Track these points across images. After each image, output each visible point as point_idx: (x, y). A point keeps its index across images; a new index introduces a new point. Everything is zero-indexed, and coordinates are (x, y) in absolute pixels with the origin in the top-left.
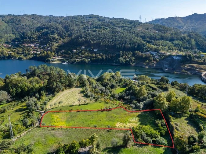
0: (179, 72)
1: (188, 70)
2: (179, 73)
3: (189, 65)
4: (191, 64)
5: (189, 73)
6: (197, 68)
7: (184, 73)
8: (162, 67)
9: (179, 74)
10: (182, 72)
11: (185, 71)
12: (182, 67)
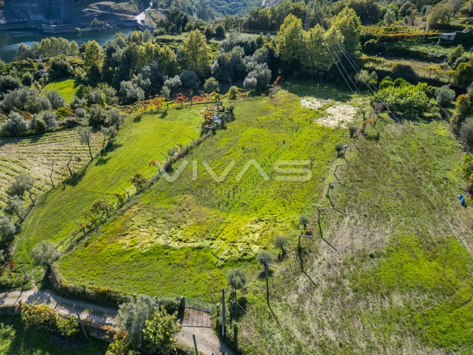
0: (87, 27)
1: (101, 17)
2: (89, 29)
3: (97, 5)
4: (101, 3)
5: (108, 25)
6: (118, 12)
7: (100, 29)
8: (26, 22)
9: (92, 31)
10: (94, 26)
11: (99, 23)
12: (86, 13)
